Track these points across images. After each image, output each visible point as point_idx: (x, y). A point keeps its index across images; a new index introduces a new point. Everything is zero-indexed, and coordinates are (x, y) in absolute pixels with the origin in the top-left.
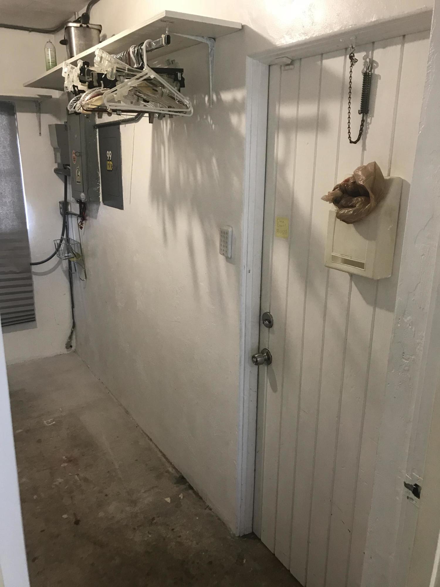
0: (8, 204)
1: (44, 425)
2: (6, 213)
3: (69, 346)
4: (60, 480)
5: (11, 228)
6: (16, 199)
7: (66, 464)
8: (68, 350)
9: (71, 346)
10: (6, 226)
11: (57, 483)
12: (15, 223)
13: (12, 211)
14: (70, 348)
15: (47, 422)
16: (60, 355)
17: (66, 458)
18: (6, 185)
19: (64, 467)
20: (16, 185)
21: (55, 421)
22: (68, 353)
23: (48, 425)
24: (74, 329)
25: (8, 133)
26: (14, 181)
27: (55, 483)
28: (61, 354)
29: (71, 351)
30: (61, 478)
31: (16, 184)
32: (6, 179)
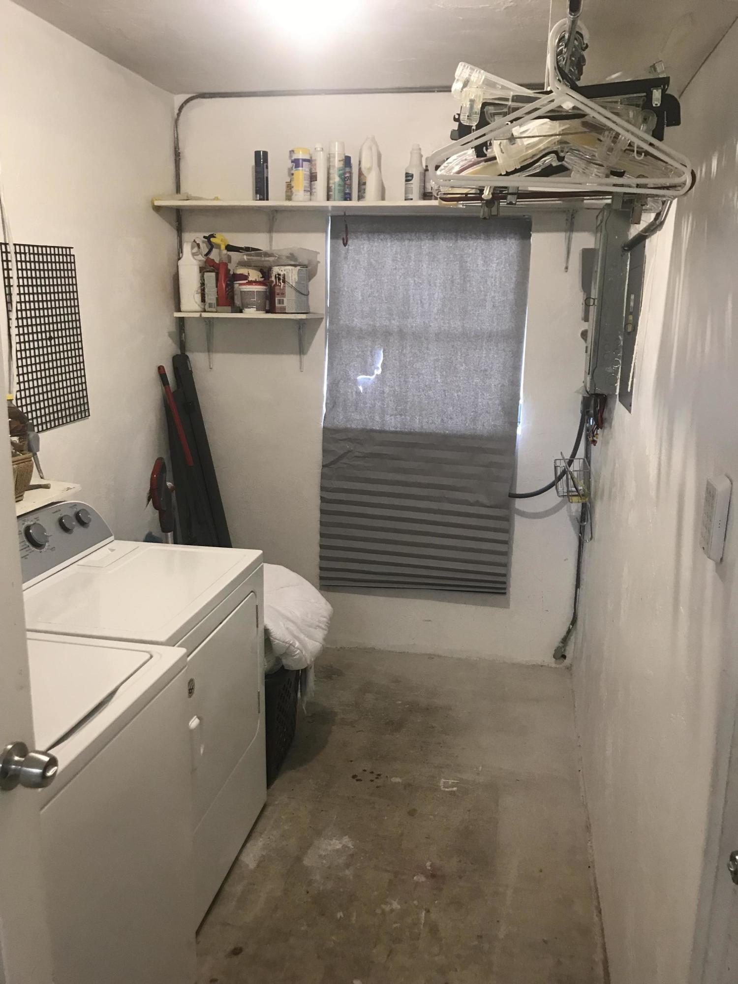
0: (493, 389)
1: (438, 786)
2: (488, 404)
3: (560, 655)
4: (396, 905)
5: (490, 430)
6: (507, 382)
7: (422, 879)
8: (558, 661)
9: (564, 657)
10: (483, 425)
11: (387, 908)
12: (498, 422)
13: (497, 402)
14: (562, 658)
15: (444, 783)
16: (542, 666)
17: (431, 866)
18: (496, 356)
19: (417, 884)
20: (512, 357)
21: (458, 787)
22: (556, 668)
23: (444, 789)
24: (573, 626)
25: (516, 269)
26: (510, 351)
27: (383, 906)
28: (545, 664)
29: (563, 665)
30: (399, 903)
31: (512, 355)
32: (497, 346)
